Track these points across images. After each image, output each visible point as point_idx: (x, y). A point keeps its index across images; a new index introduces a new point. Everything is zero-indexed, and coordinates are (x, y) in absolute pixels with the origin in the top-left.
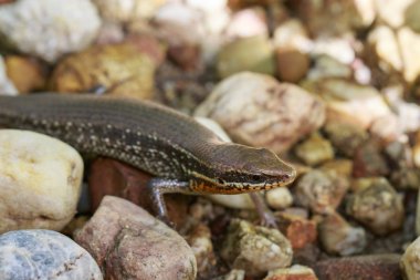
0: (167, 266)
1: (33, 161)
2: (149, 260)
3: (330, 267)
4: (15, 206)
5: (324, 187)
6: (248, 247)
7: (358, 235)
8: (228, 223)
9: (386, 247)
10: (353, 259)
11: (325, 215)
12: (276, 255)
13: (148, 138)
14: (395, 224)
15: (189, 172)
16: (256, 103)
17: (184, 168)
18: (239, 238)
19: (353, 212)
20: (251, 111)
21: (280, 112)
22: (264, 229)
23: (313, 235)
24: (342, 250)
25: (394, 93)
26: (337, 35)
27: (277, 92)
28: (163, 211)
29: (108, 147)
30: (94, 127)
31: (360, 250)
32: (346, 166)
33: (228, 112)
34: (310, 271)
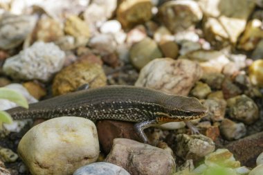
0: (162, 165)
1: (73, 131)
2: (152, 164)
3: (234, 146)
4: (71, 156)
5: (216, 107)
6: (193, 146)
7: (241, 127)
8: (175, 138)
9: (255, 130)
10: (245, 139)
11: (220, 122)
12: (207, 147)
13: (126, 103)
14: (256, 117)
15: (155, 113)
16: (168, 73)
17: (151, 113)
18: (186, 143)
19: (235, 116)
20: (167, 77)
21: (181, 74)
22: (196, 135)
23: (218, 133)
24: (236, 136)
25: (226, 51)
26: (185, 29)
27: (177, 65)
28: (146, 139)
29: (105, 114)
30: (94, 105)
31: (244, 134)
32: (220, 94)
33: (155, 81)
34: (227, 150)
